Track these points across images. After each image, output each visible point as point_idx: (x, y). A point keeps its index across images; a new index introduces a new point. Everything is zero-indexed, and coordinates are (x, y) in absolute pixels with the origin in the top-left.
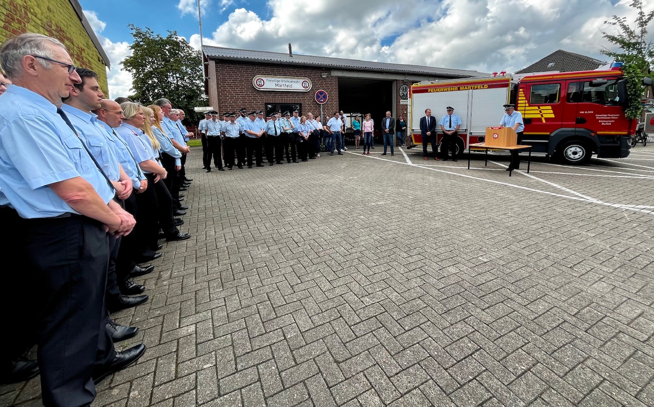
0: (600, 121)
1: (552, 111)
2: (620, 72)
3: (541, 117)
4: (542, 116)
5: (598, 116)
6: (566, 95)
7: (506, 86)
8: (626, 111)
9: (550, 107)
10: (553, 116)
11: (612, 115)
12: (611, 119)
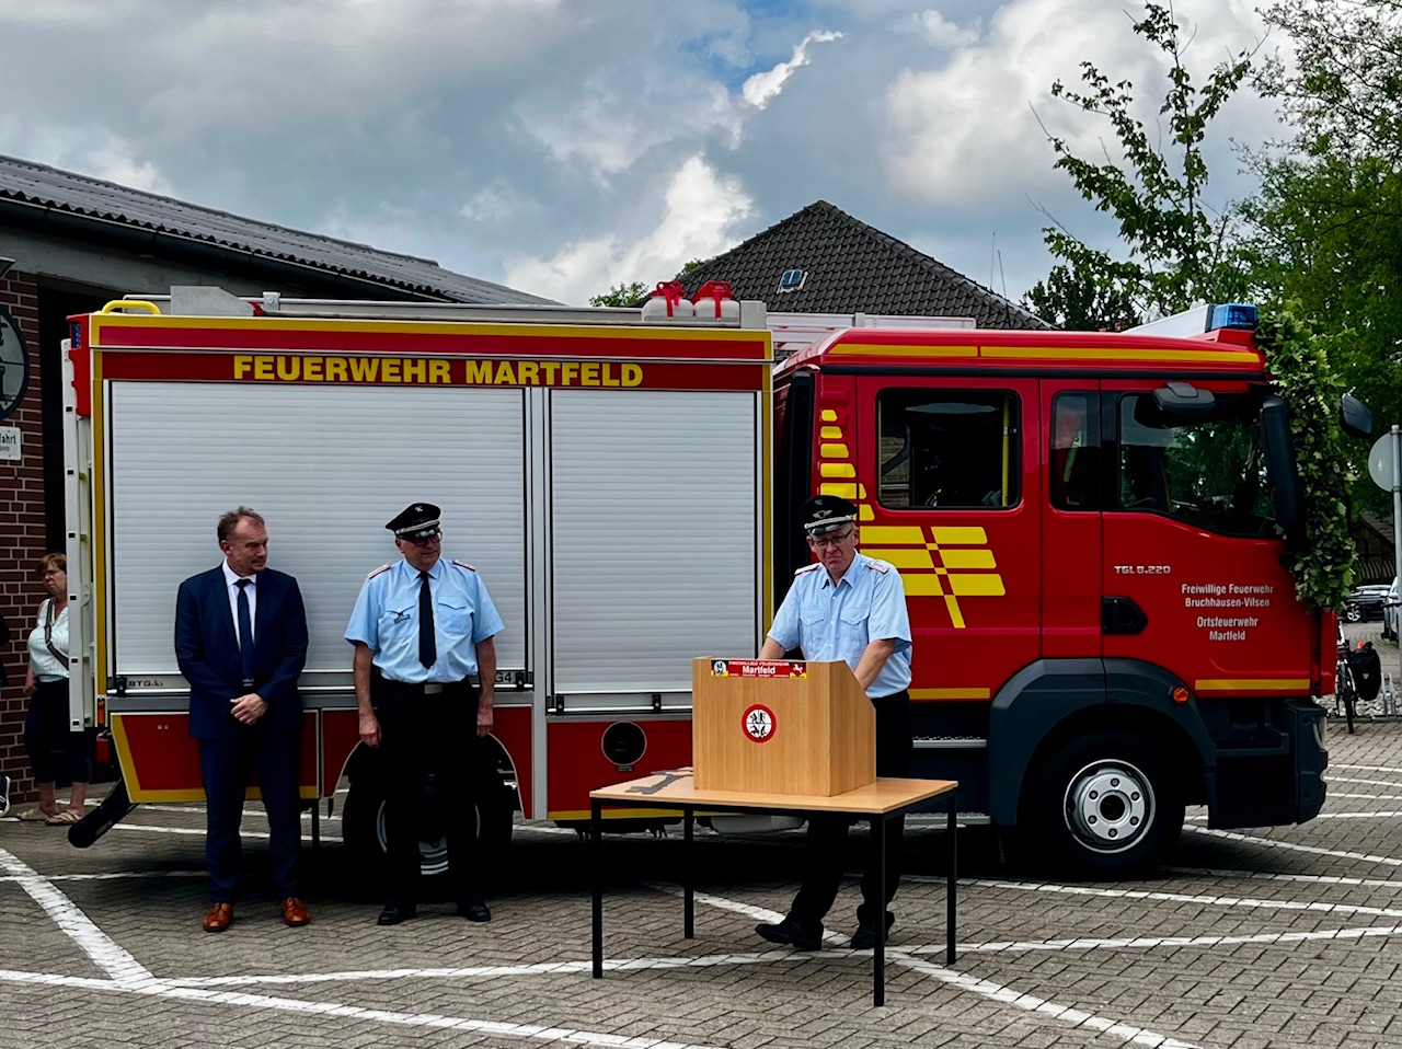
0: (1202, 622)
1: (987, 559)
2: (1253, 358)
3: (938, 591)
4: (945, 583)
5: (1193, 589)
6: (1045, 461)
7: (747, 380)
8: (1298, 567)
9: (977, 535)
10: (994, 586)
11: (1246, 590)
12: (1242, 612)
